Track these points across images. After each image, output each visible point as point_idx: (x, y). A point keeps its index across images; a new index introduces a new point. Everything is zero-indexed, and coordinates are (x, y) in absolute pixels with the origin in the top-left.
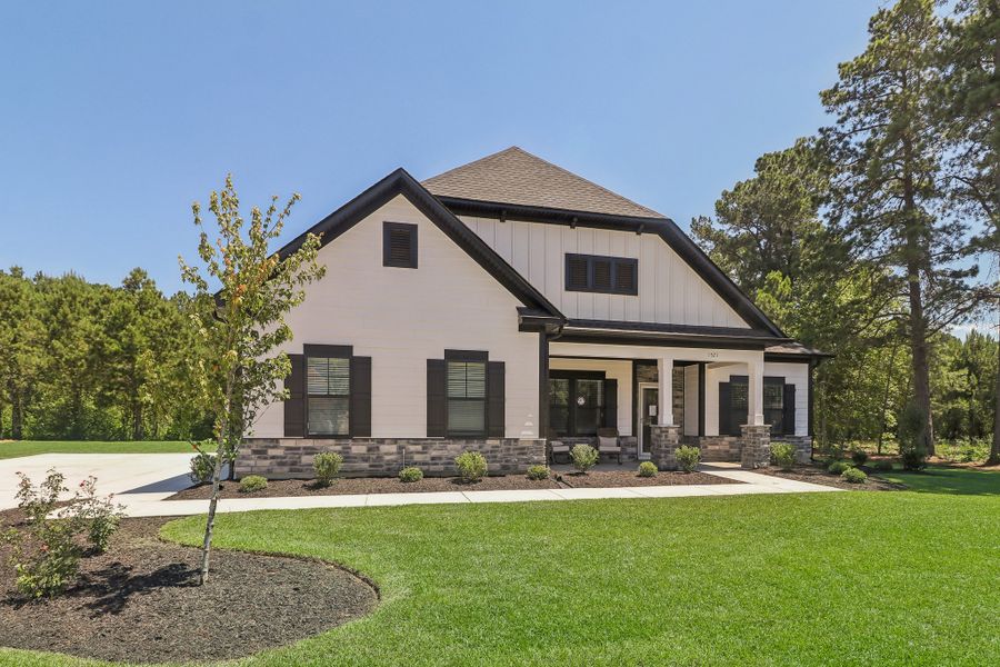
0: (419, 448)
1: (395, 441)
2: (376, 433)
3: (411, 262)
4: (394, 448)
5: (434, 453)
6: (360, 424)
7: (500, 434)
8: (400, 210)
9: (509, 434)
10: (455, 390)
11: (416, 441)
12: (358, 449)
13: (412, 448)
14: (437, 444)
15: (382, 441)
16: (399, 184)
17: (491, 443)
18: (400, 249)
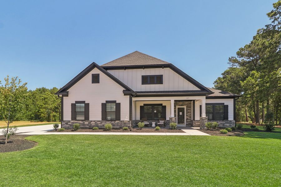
0: (100, 123)
1: (94, 121)
2: (90, 119)
3: (98, 82)
4: (94, 123)
5: (103, 124)
6: (87, 118)
7: (119, 119)
8: (95, 71)
9: (121, 120)
10: (108, 110)
11: (99, 121)
12: (86, 123)
13: (98, 123)
14: (104, 122)
15: (91, 121)
16: (94, 66)
17: (117, 122)
18: (96, 79)
